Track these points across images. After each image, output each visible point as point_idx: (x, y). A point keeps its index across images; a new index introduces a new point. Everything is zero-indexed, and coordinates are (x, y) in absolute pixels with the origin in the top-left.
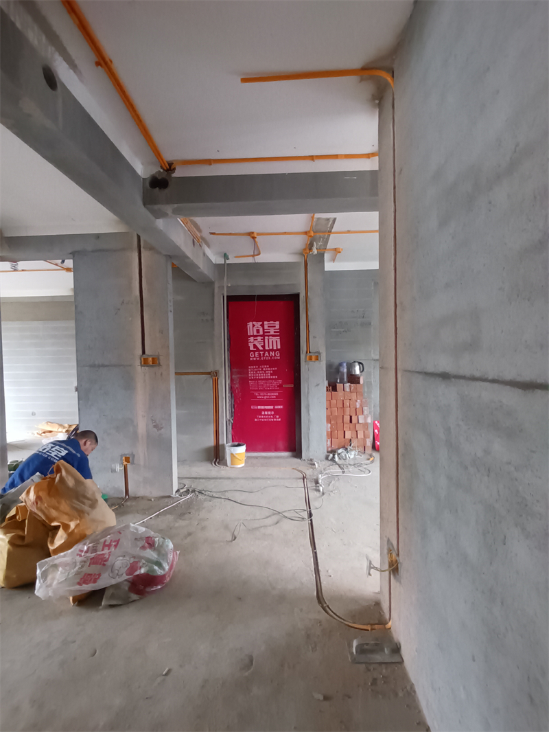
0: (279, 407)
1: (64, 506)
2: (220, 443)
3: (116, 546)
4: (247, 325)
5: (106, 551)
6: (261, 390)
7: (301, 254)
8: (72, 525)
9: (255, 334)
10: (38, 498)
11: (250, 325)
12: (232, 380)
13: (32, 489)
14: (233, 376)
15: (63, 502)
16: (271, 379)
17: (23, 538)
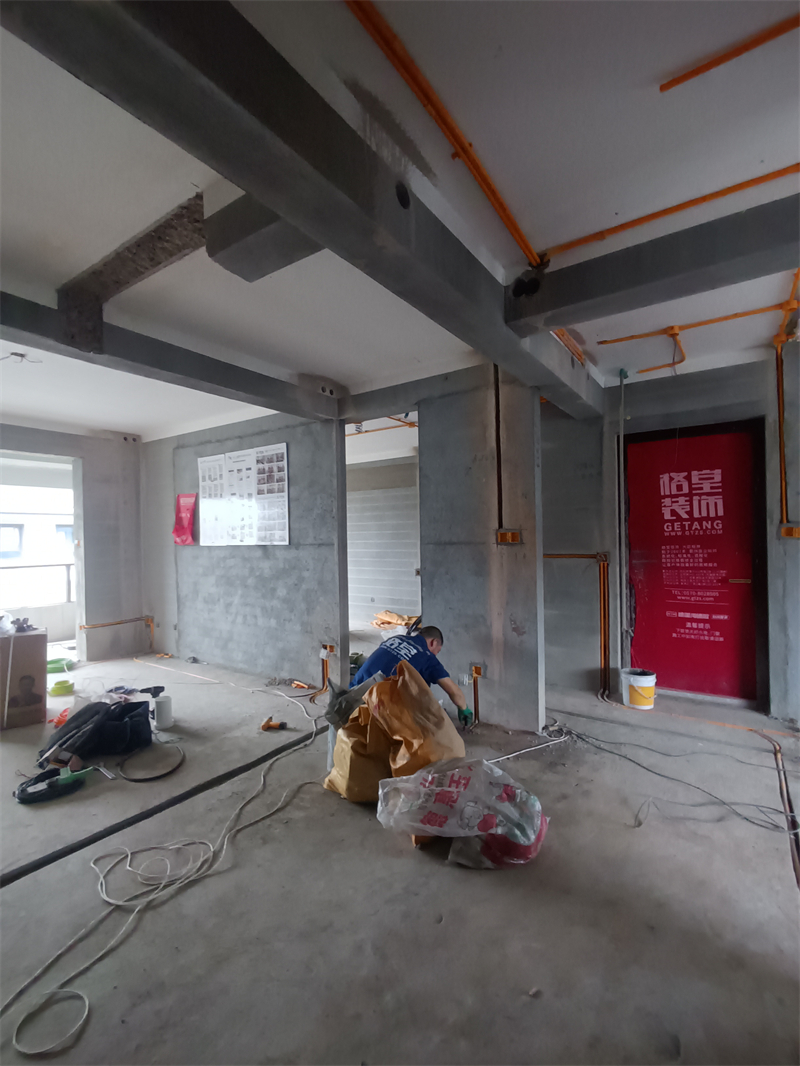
0: (722, 617)
1: (407, 718)
2: (612, 665)
3: (466, 785)
4: (659, 479)
5: (453, 789)
6: (684, 587)
7: (769, 345)
8: (416, 744)
9: (674, 492)
10: (381, 702)
11: (665, 478)
12: (631, 568)
13: (375, 690)
14: (634, 562)
15: (406, 711)
16: (704, 568)
17: (364, 746)
